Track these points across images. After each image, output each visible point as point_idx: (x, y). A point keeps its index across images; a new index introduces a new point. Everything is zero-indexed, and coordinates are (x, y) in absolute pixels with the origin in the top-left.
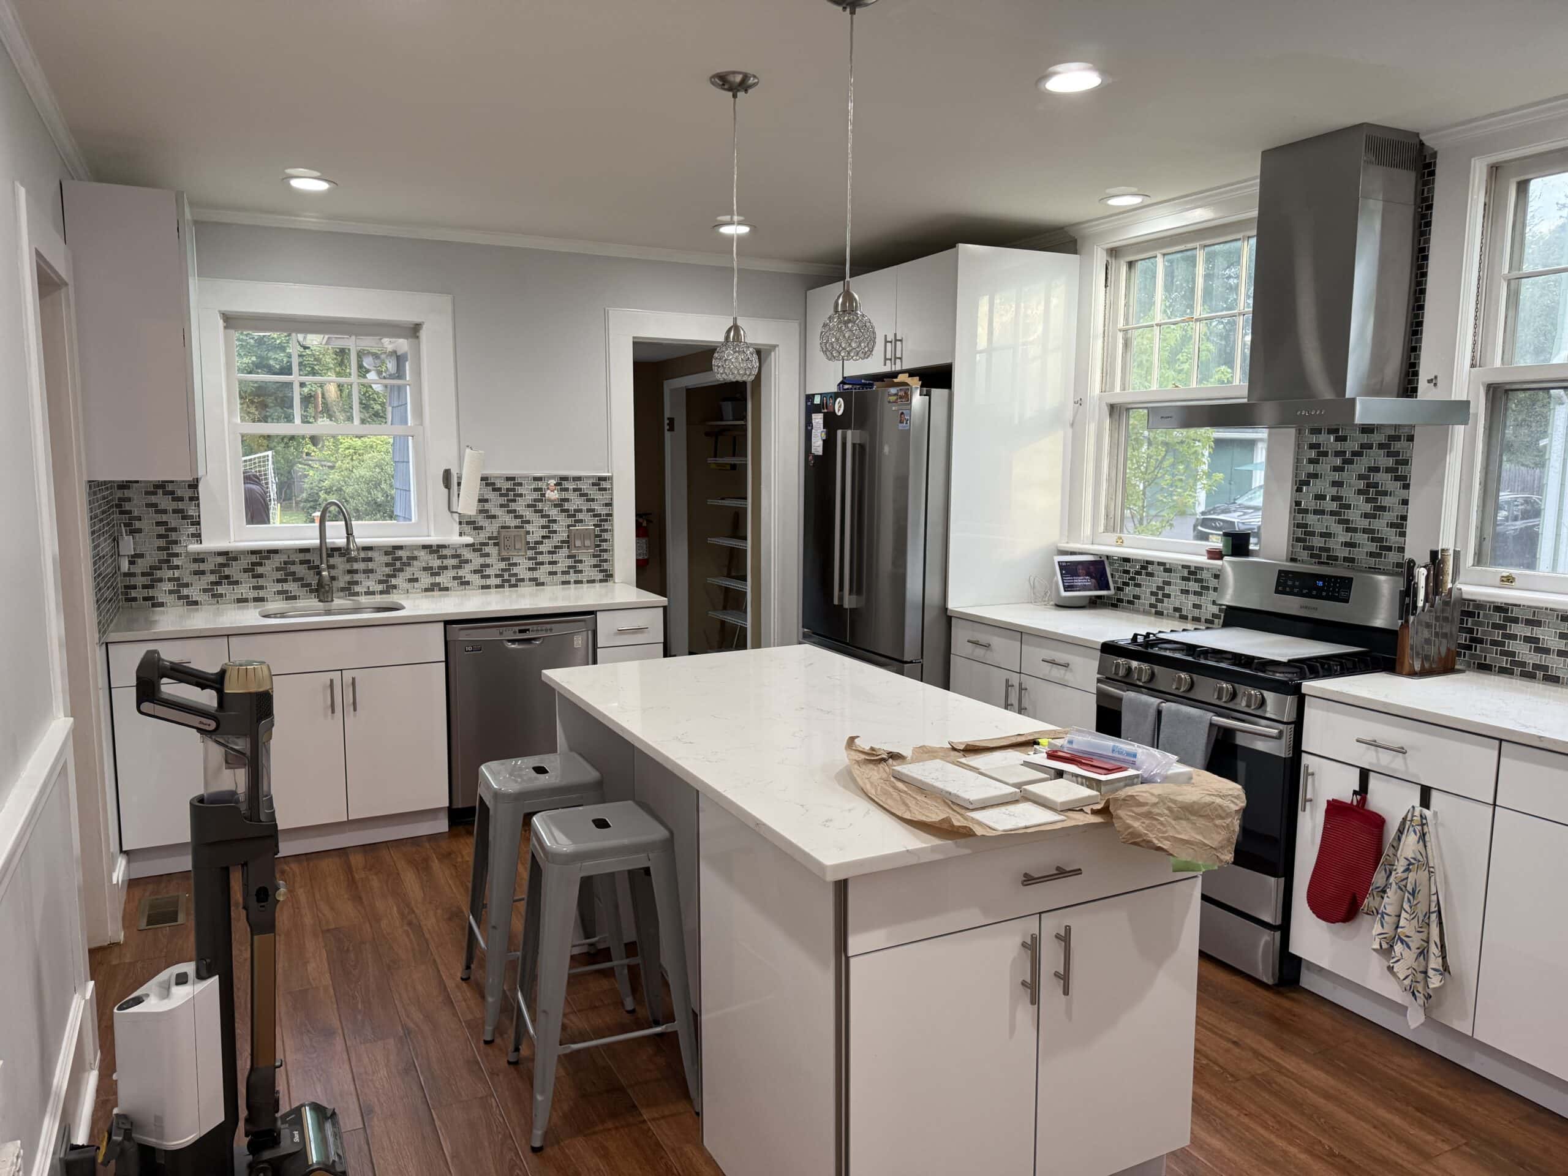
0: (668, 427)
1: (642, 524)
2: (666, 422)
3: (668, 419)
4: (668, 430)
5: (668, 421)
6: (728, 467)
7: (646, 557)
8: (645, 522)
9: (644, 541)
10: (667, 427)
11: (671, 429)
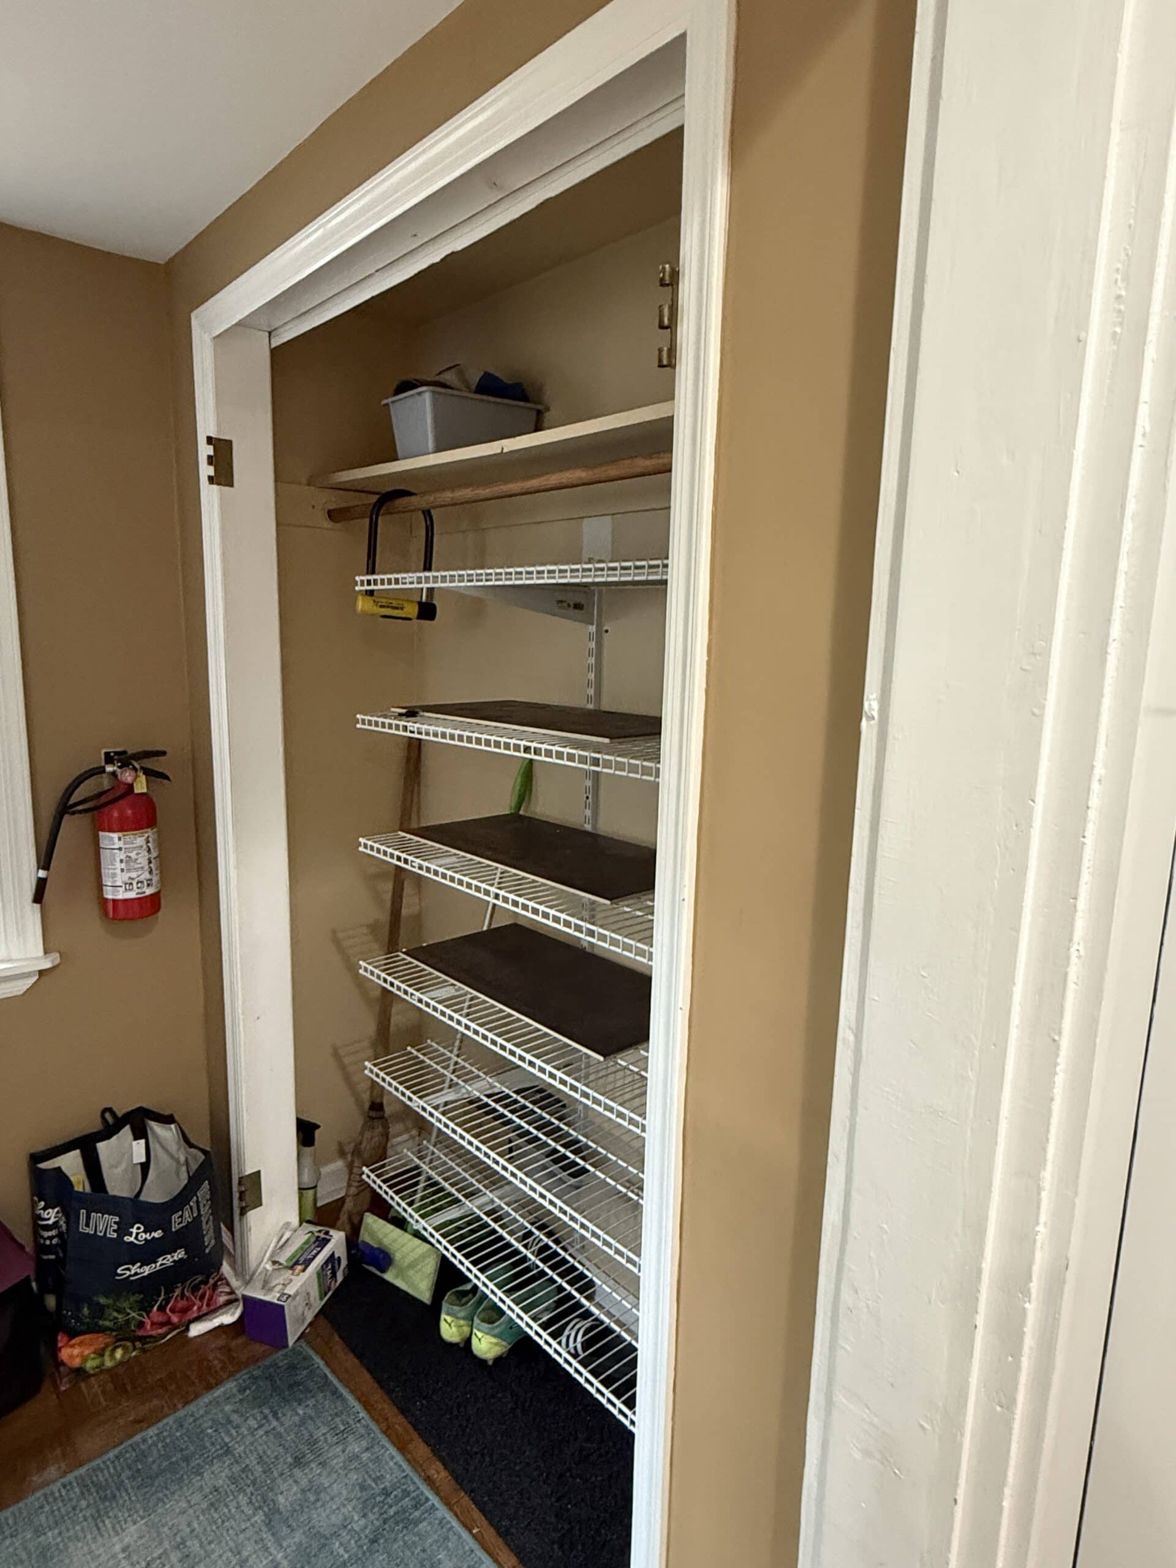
0: (211, 471)
1: (131, 787)
2: (205, 450)
3: (210, 440)
4: (211, 480)
5: (210, 450)
6: (412, 610)
7: (149, 891)
8: (143, 778)
9: (140, 841)
10: (206, 470)
11: (223, 475)
